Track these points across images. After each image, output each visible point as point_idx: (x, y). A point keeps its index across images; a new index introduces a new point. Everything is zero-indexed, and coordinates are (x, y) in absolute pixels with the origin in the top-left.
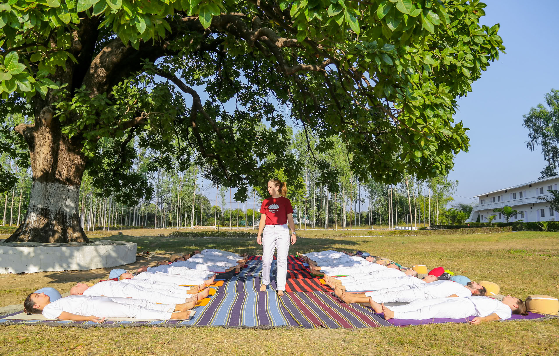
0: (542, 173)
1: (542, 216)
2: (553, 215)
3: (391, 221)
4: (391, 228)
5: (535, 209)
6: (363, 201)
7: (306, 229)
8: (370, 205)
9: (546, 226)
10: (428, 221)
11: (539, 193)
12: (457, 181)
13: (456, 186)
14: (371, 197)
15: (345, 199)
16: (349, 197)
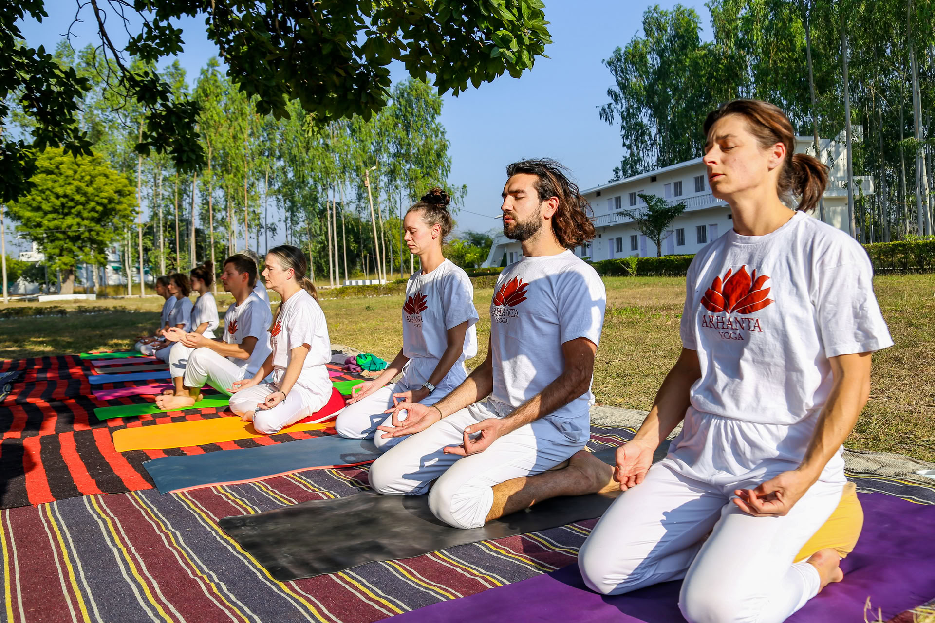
0: (616, 171)
1: (618, 251)
2: (636, 249)
3: (334, 272)
4: (335, 284)
5: (606, 237)
6: (274, 230)
7: (143, 295)
8: (289, 236)
9: (634, 267)
10: (408, 268)
11: (614, 207)
12: (464, 187)
13: (462, 197)
14: (292, 220)
15: (235, 226)
16: (242, 221)
